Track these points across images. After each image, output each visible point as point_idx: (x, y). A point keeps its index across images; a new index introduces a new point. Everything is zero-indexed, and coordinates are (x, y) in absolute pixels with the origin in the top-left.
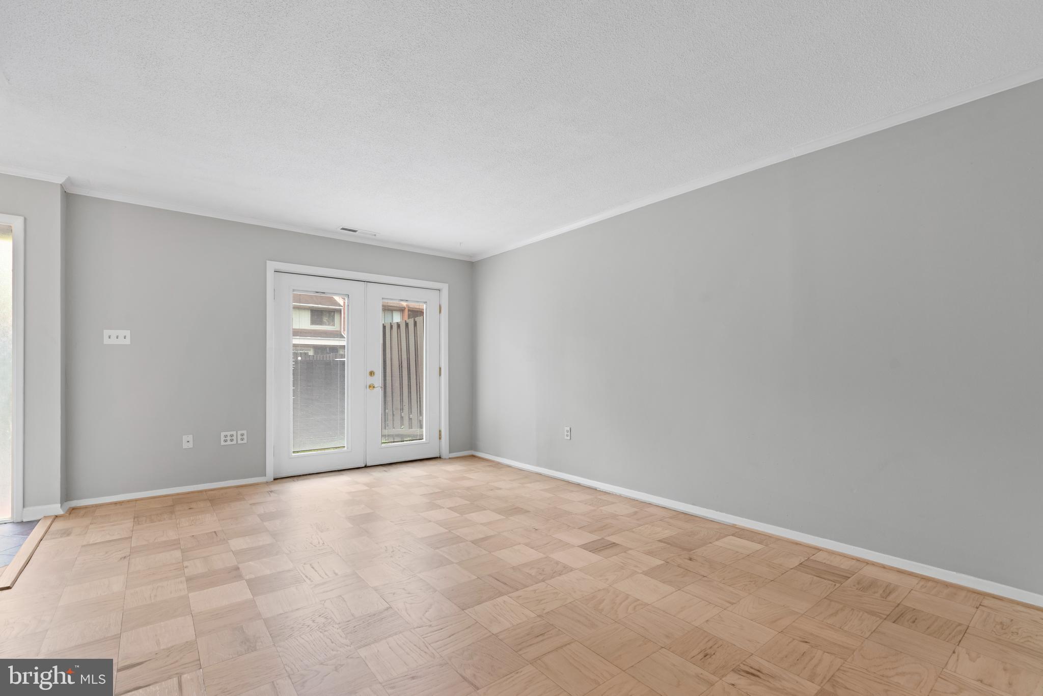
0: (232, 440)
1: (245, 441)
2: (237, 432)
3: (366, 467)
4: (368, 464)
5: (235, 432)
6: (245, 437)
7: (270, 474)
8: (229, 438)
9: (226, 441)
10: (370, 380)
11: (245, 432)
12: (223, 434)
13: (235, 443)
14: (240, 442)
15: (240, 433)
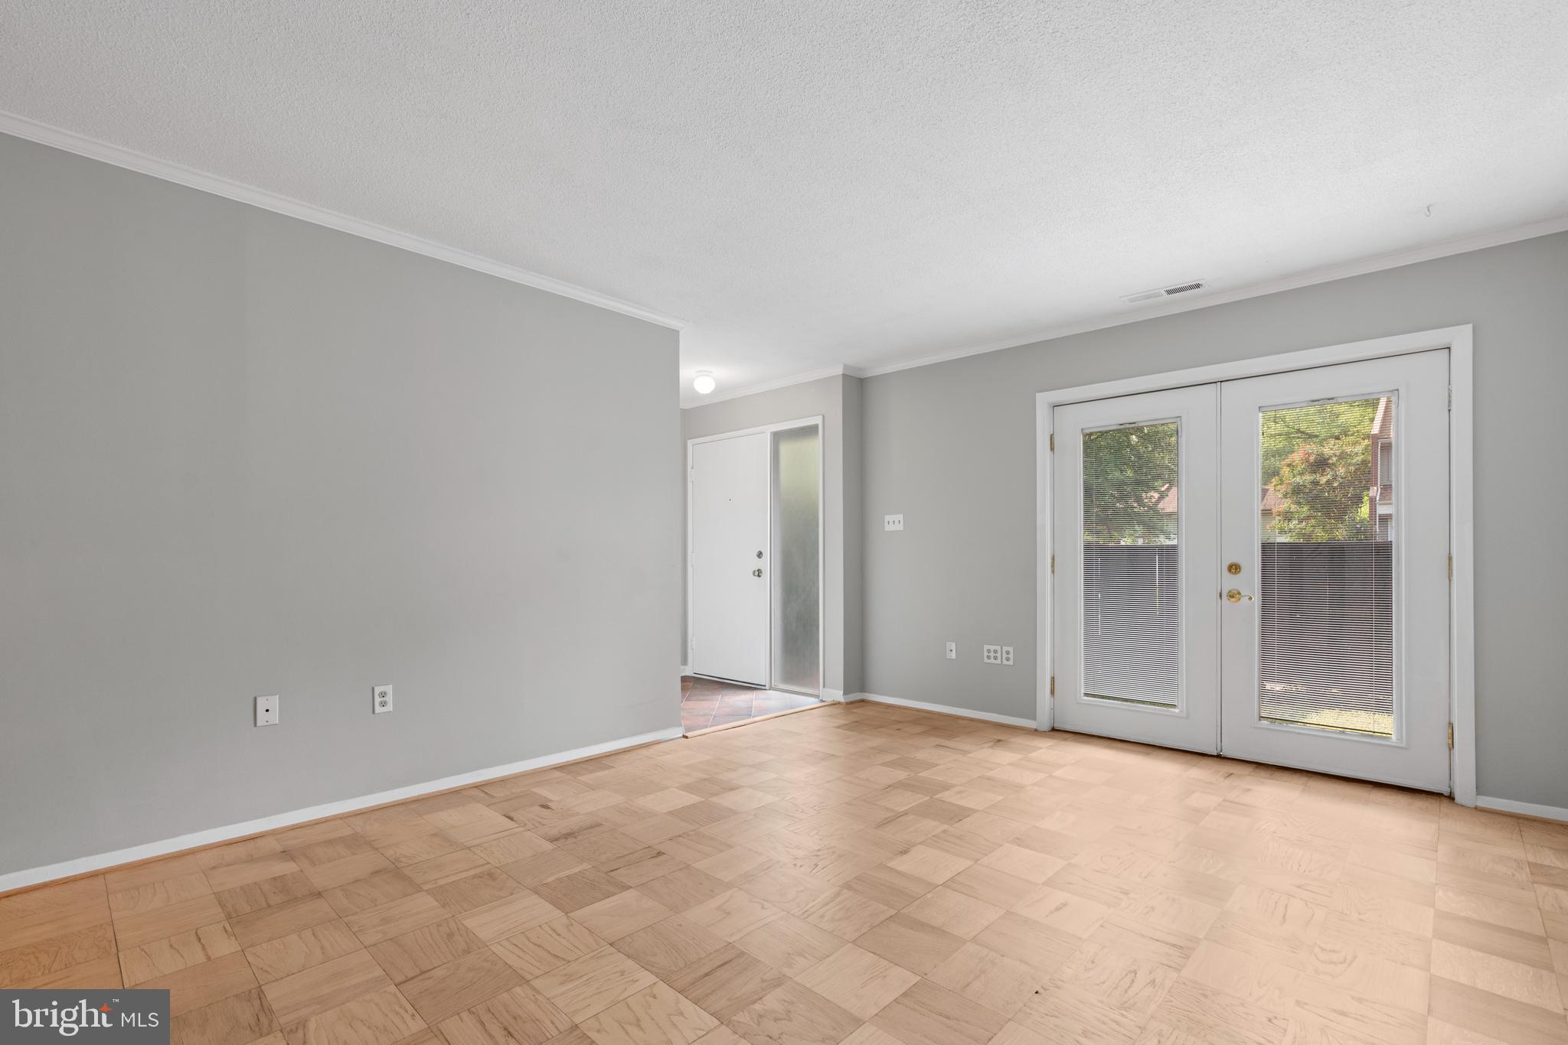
0: (996, 658)
1: (1011, 663)
2: (1002, 648)
3: (1219, 757)
4: (1225, 753)
5: (1000, 647)
6: (1011, 656)
7: (1043, 721)
8: (992, 654)
9: (989, 657)
10: (1231, 582)
11: (1011, 649)
12: (986, 647)
13: (1000, 663)
14: (1005, 662)
15: (1005, 649)
